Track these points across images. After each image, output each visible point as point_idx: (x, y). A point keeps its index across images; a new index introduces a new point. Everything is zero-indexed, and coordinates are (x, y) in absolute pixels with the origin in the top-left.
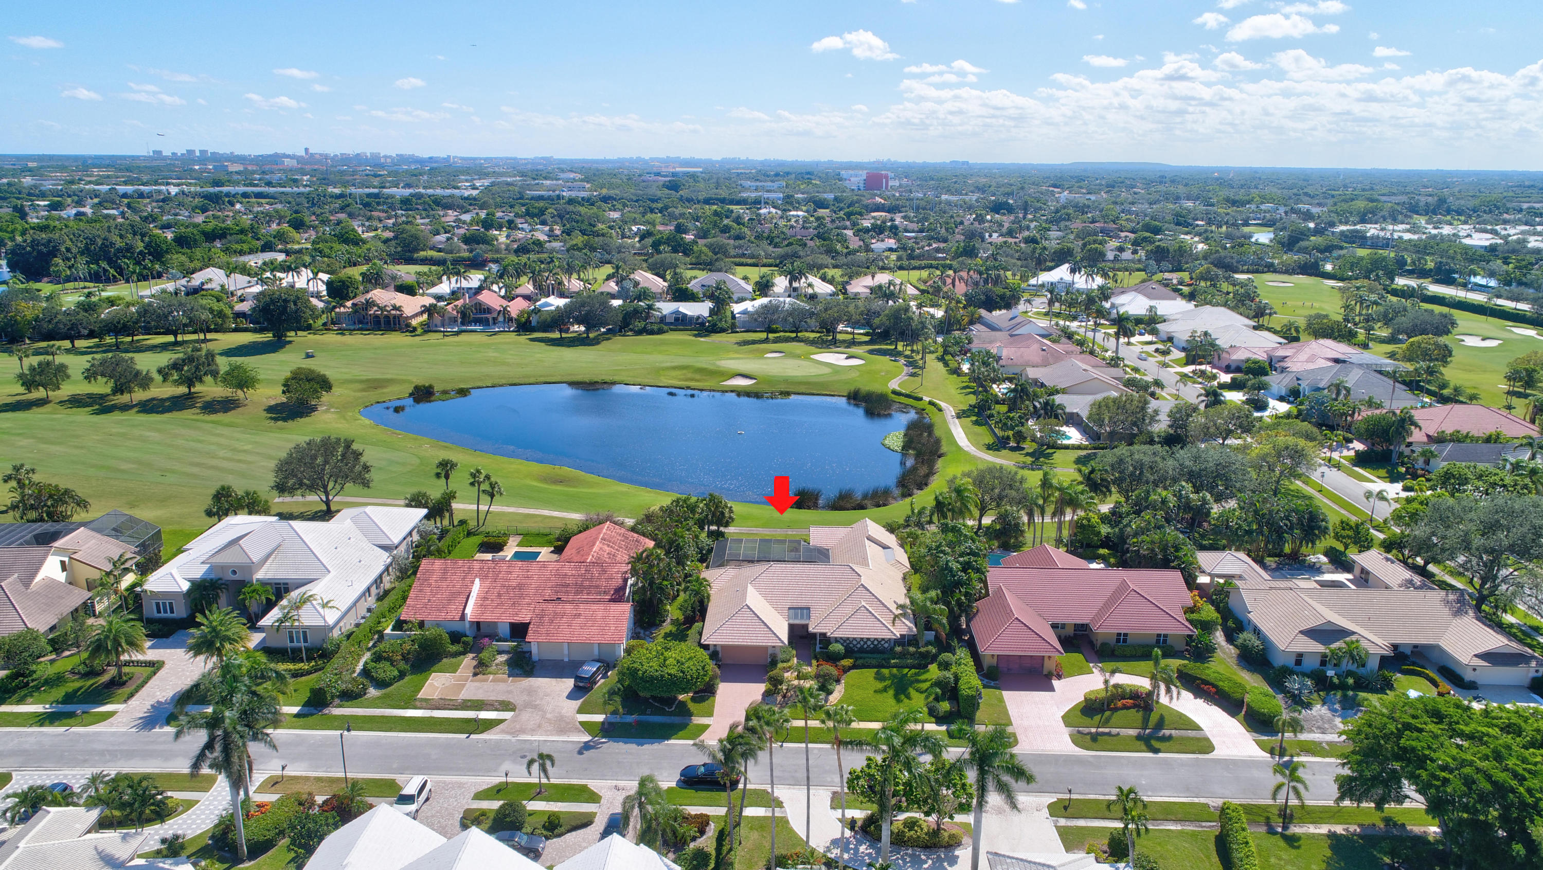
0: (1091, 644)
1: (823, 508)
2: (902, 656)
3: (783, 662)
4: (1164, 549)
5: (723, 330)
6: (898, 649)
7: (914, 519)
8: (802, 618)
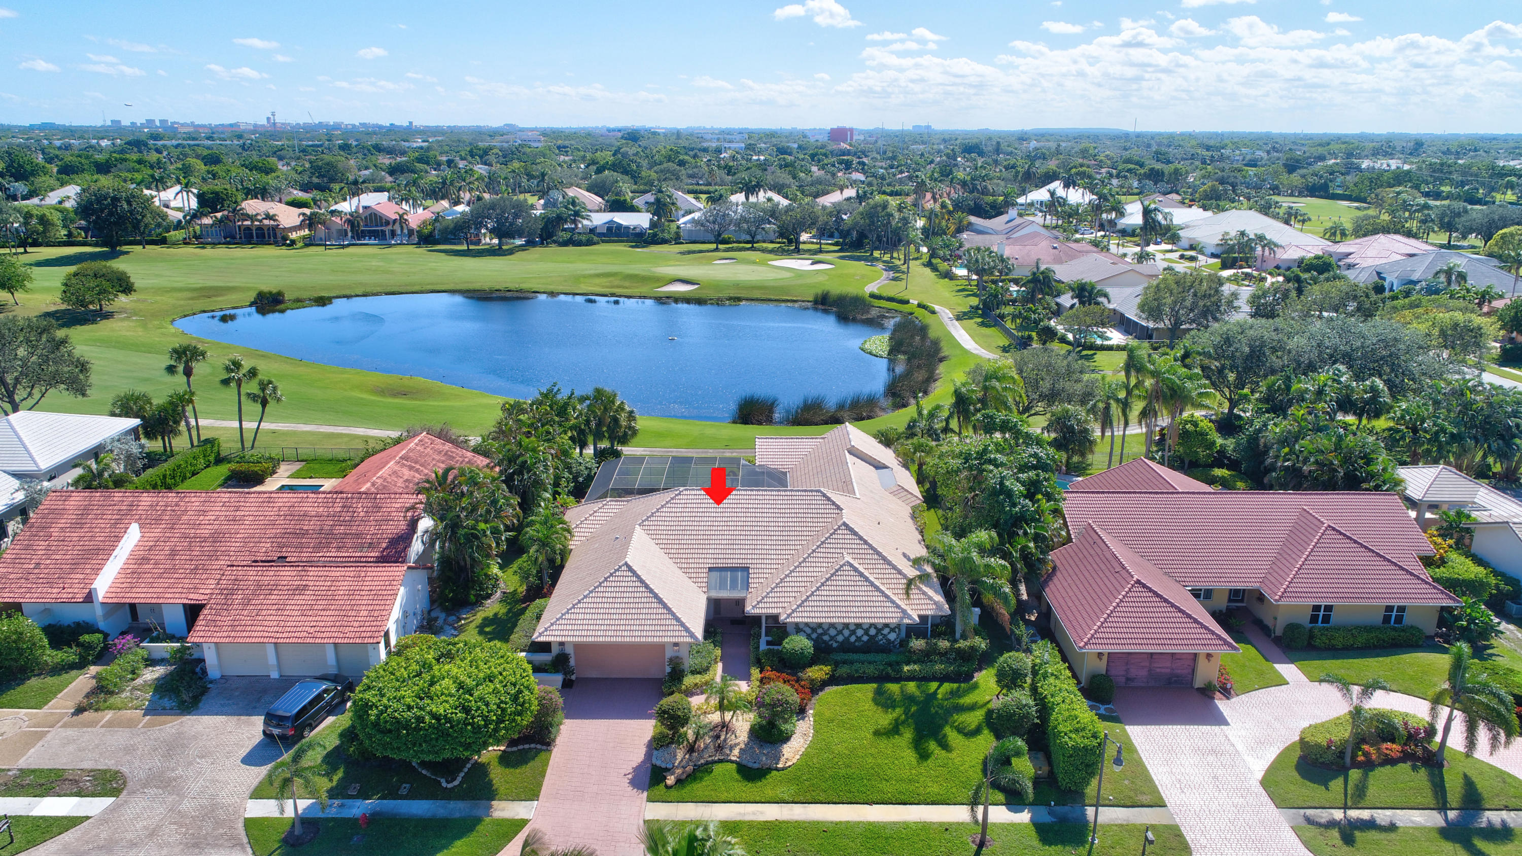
0: (1265, 629)
1: (781, 423)
2: (925, 656)
3: (694, 672)
4: (1347, 460)
5: (664, 242)
6: (918, 644)
7: (923, 424)
8: (734, 586)
